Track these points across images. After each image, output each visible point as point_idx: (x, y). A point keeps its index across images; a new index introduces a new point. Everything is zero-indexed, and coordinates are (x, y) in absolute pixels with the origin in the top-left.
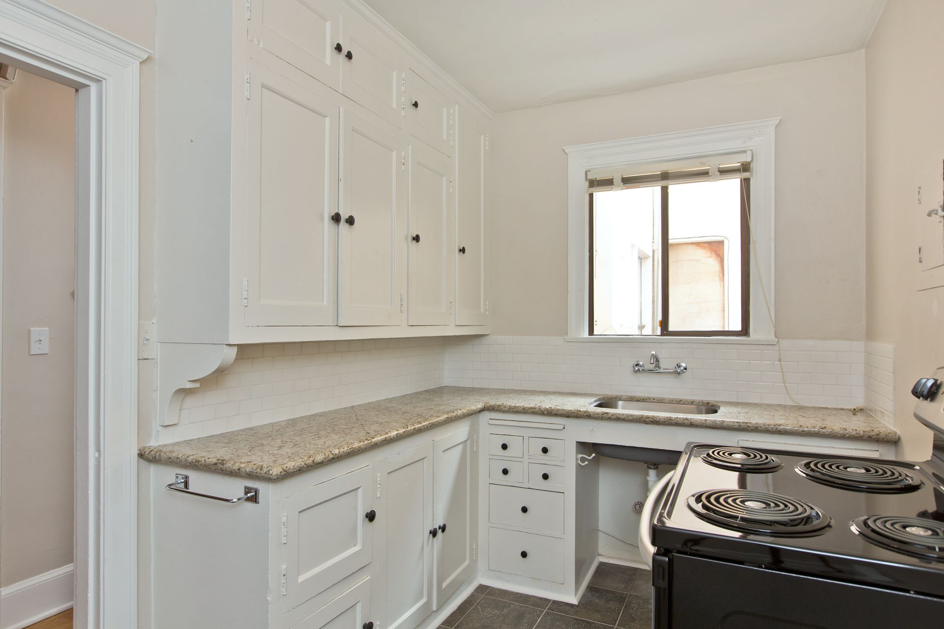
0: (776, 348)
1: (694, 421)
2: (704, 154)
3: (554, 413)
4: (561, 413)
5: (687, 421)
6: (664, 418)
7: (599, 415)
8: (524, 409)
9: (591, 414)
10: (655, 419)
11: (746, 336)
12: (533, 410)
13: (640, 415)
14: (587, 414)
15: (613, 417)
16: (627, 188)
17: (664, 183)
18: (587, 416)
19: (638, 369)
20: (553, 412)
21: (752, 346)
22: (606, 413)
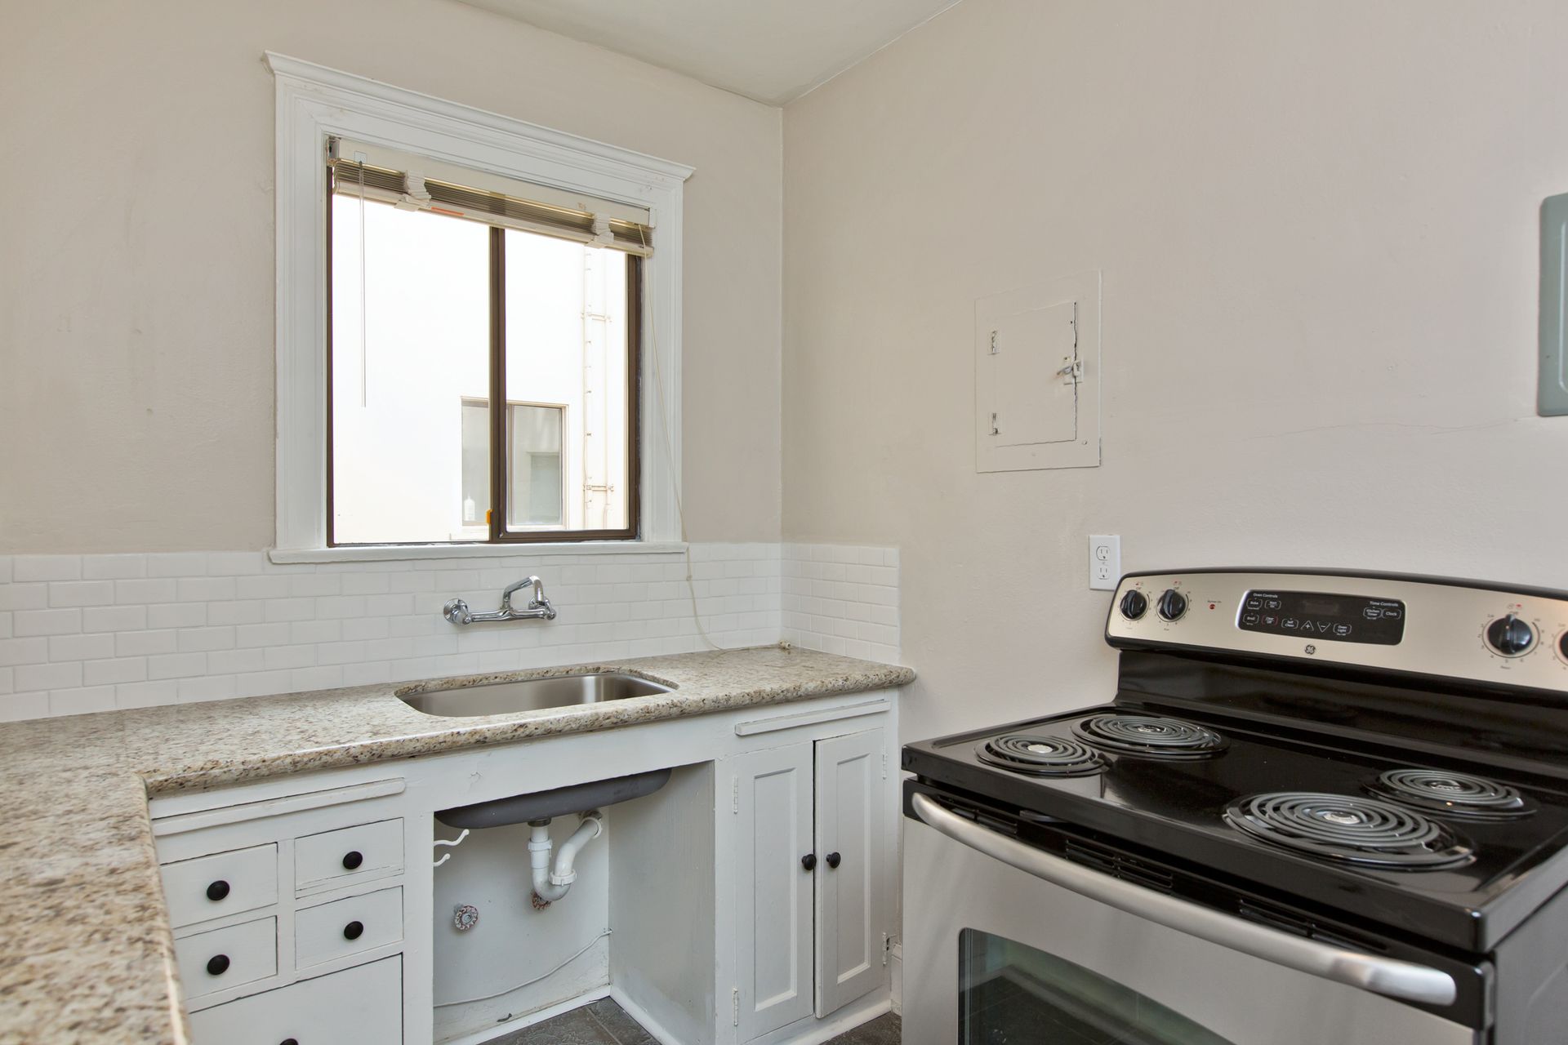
0: (683, 558)
1: (687, 707)
2: (584, 189)
3: (390, 754)
4: (411, 749)
5: (675, 708)
6: (638, 712)
7: (506, 733)
8: (295, 763)
9: (488, 734)
10: (622, 717)
11: (634, 538)
12: (325, 758)
13: (592, 716)
14: (477, 737)
15: (539, 732)
16: (434, 211)
17: (499, 220)
18: (478, 741)
19: (458, 617)
20: (388, 752)
21: (651, 556)
22: (521, 726)
